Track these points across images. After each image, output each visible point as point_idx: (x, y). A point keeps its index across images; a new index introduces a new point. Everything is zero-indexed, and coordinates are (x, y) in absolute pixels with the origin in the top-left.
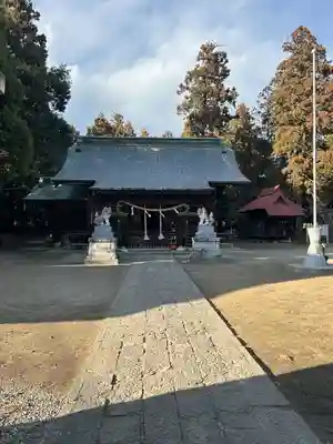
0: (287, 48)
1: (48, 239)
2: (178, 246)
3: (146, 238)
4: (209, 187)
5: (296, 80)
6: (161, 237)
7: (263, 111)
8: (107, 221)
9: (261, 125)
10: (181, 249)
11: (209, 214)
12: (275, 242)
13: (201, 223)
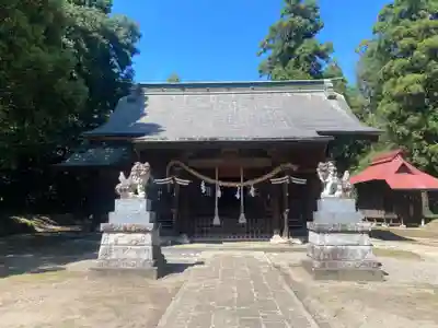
3: (217, 221)
4: (318, 136)
6: (242, 220)
13: (326, 193)
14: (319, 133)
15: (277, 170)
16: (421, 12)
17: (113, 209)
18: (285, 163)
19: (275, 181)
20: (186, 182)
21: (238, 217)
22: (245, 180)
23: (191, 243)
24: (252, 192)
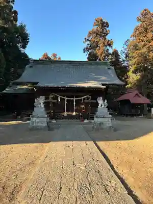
0: (139, 20)
1: (14, 114)
2: (84, 119)
5: (144, 35)
7: (126, 52)
9: (124, 59)
10: (86, 121)
11: (104, 101)
12: (135, 117)
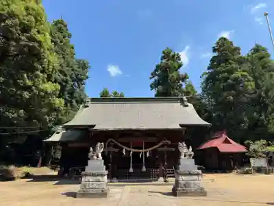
2: (158, 177)
3: (131, 170)
4: (180, 127)
6: (144, 169)
8: (100, 155)
11: (188, 148)
13: (182, 157)
14: (181, 125)
15: (161, 144)
16: (230, 61)
17: (87, 165)
18: (165, 140)
19: (160, 149)
20: (117, 150)
21: (142, 168)
22: (145, 149)
23: (119, 182)
24: (148, 155)
